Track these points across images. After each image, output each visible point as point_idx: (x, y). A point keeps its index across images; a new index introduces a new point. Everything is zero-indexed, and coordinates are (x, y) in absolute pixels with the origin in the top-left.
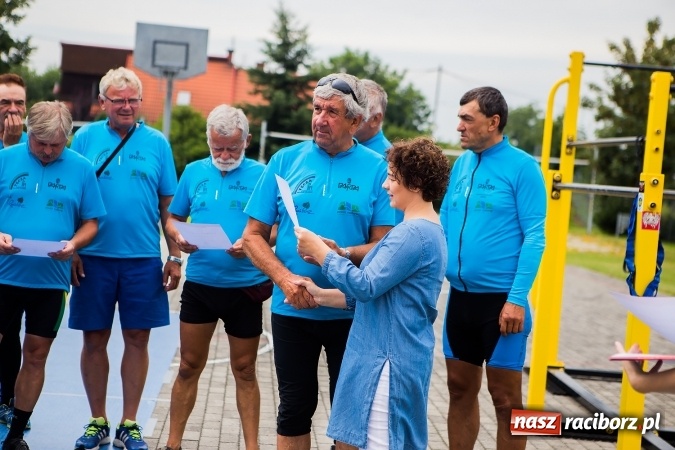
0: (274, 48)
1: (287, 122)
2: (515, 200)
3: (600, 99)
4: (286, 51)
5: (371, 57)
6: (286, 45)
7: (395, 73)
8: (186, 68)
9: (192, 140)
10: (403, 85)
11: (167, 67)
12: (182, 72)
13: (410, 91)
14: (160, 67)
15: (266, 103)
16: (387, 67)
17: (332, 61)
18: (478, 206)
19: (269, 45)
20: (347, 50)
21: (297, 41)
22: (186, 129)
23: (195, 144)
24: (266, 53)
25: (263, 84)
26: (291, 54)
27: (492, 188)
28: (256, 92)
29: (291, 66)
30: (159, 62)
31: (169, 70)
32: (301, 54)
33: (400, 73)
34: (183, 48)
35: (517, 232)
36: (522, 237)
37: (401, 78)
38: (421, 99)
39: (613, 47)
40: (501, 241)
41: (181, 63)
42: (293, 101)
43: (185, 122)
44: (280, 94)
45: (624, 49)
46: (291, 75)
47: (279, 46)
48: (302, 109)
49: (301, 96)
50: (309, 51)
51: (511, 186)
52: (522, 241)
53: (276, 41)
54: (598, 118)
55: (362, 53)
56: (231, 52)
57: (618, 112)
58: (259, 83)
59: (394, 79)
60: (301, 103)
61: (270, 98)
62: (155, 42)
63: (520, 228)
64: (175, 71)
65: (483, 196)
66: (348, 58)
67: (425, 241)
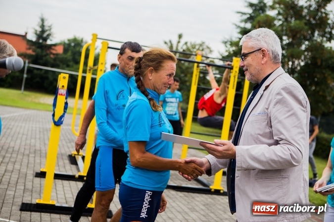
0: (38, 32)
1: (41, 61)
4: (43, 35)
6: (43, 31)
15: (34, 54)
17: (68, 40)
19: (36, 31)
21: (47, 31)
24: (36, 34)
25: (33, 45)
26: (45, 35)
28: (29, 49)
29: (45, 39)
32: (49, 35)
39: (166, 43)
42: (44, 53)
44: (39, 50)
45: (169, 44)
46: (44, 43)
47: (40, 32)
48: (48, 57)
49: (48, 52)
50: (52, 35)
53: (39, 29)
55: (80, 39)
56: (26, 33)
58: (31, 45)
60: (47, 54)
61: (34, 51)
66: (75, 40)
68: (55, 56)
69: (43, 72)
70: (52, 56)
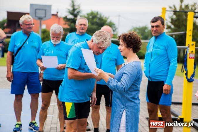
0: (70, 11)
2: (167, 52)
3: (167, 23)
4: (74, 12)
5: (99, 13)
6: (74, 10)
7: (106, 17)
8: (45, 17)
10: (108, 21)
13: (111, 22)
14: (38, 17)
15: (68, 27)
16: (103, 16)
17: (88, 14)
18: (155, 54)
20: (92, 11)
21: (77, 9)
24: (68, 12)
26: (76, 12)
28: (65, 24)
29: (76, 16)
30: (38, 15)
31: (40, 18)
32: (78, 12)
34: (44, 11)
35: (168, 62)
36: (170, 63)
37: (108, 19)
38: (114, 24)
39: (170, 7)
40: (162, 65)
41: (43, 15)
43: (45, 33)
44: (73, 24)
45: (173, 8)
47: (72, 10)
50: (81, 11)
54: (167, 29)
55: (96, 12)
56: (57, 13)
57: (173, 27)
58: (66, 21)
59: (106, 19)
61: (70, 25)
62: (36, 10)
64: (42, 18)
65: (156, 51)
66: (92, 13)
67: (138, 69)
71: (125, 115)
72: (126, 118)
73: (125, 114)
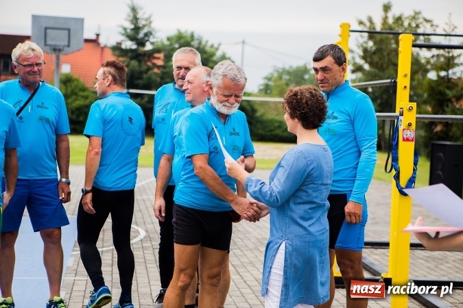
0: (129, 31)
1: (140, 82)
2: (353, 127)
3: (353, 58)
4: (137, 33)
5: (196, 36)
6: (137, 29)
7: (212, 46)
8: (69, 46)
9: (74, 97)
10: (219, 54)
11: (55, 45)
12: (66, 48)
13: (223, 58)
14: (50, 45)
16: (207, 42)
17: (168, 39)
18: (325, 131)
19: (125, 29)
20: (179, 30)
21: (144, 26)
22: (69, 89)
23: (77, 100)
24: (123, 35)
25: (123, 56)
26: (141, 35)
27: (336, 118)
29: (141, 43)
30: (49, 42)
31: (57, 48)
32: (147, 35)
33: (216, 46)
34: (66, 32)
35: (356, 149)
36: (359, 153)
37: (217, 49)
39: (361, 23)
40: (342, 157)
41: (66, 43)
42: (144, 68)
43: (68, 84)
44: (134, 63)
45: (368, 24)
46: (141, 50)
47: (132, 29)
48: (150, 72)
49: (149, 64)
50: (153, 33)
51: (350, 116)
52: (360, 156)
53: (130, 26)
54: (353, 72)
55: (189, 33)
56: (98, 35)
57: (367, 67)
58: (119, 56)
59: (213, 50)
60: (149, 69)
62: (46, 29)
63: (357, 146)
64: (61, 48)
65: (329, 124)
66: (179, 37)
67: (308, 159)
68: (161, 69)
69: (146, 99)
70: (156, 70)
71: (284, 252)
72: (285, 258)
73: (284, 249)
